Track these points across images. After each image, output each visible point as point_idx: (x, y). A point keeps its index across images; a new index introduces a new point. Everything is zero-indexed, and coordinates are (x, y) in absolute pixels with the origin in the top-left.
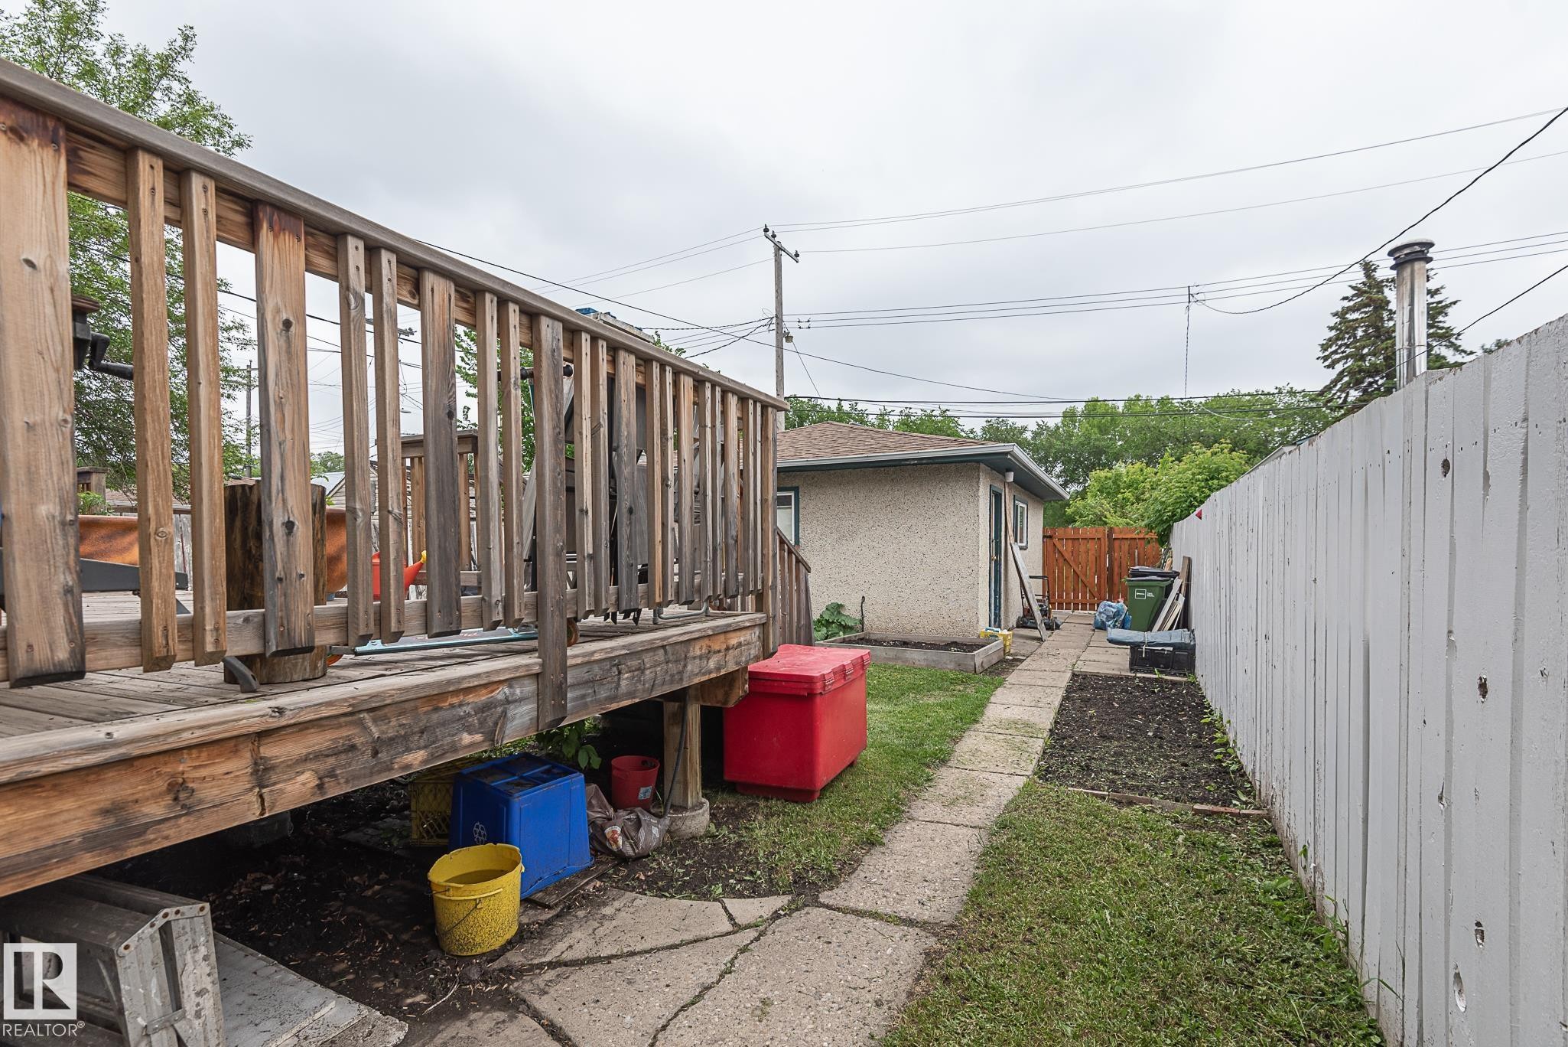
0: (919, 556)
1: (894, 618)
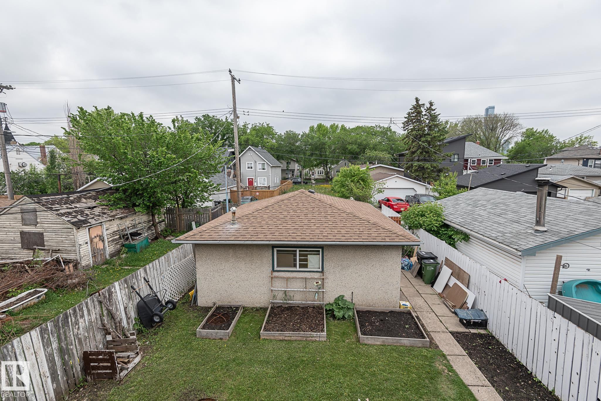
0: (377, 277)
1: (365, 300)
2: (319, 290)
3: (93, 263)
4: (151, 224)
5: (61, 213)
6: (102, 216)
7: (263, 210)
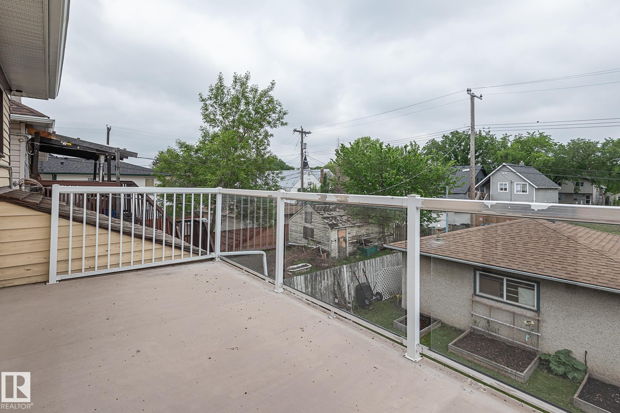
2: (532, 332)
3: (338, 256)
4: (381, 236)
5: (324, 217)
6: (347, 223)
7: (473, 232)
